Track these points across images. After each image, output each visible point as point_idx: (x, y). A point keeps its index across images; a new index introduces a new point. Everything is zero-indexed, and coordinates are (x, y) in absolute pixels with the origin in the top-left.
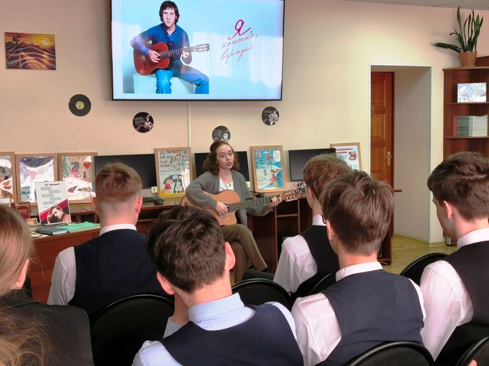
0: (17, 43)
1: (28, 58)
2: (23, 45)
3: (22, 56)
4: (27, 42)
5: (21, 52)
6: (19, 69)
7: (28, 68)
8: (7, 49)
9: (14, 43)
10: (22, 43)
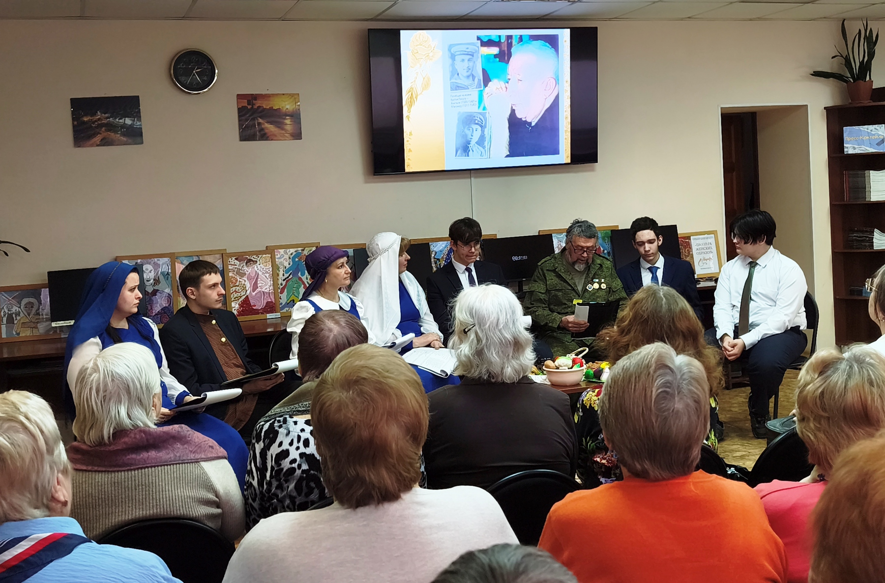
0: (253, 107)
1: (267, 125)
2: (261, 109)
3: (259, 124)
4: (266, 105)
5: (259, 118)
6: (257, 140)
7: (266, 140)
8: (239, 116)
9: (249, 107)
10: (259, 107)
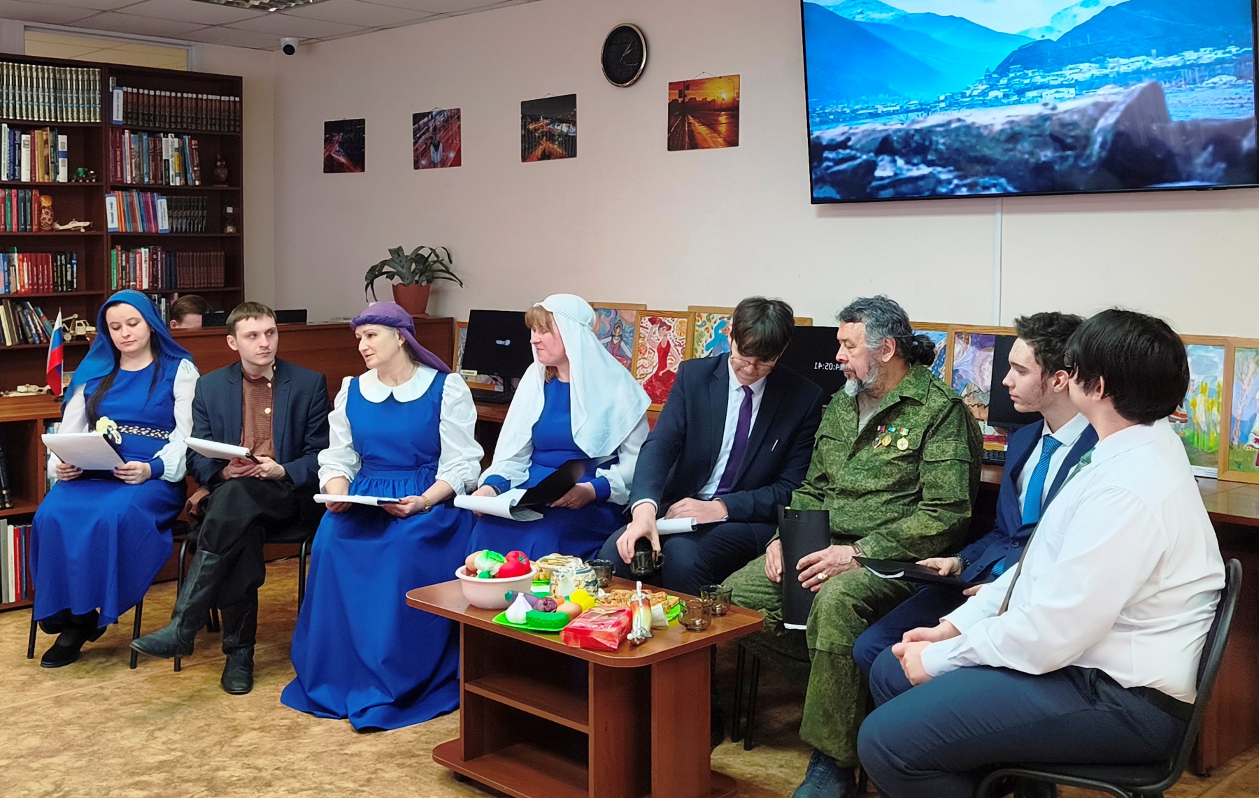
0: (684, 100)
1: (698, 127)
2: (693, 102)
3: (689, 123)
4: (699, 96)
5: (691, 118)
7: (695, 148)
8: (669, 116)
10: (691, 99)
